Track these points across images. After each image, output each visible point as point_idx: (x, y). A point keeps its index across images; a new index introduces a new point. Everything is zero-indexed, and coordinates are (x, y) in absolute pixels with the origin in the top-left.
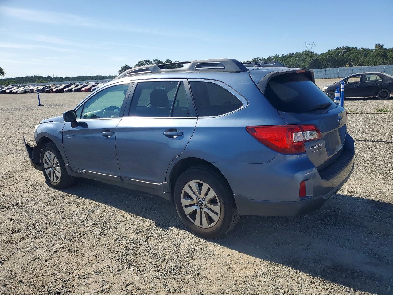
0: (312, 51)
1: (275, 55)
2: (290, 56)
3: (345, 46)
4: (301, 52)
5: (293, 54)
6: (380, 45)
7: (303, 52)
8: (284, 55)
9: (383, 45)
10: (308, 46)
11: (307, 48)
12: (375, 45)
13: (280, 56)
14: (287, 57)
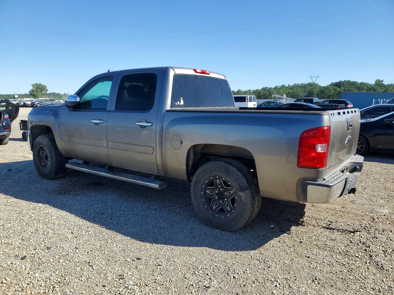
0: (316, 83)
1: (282, 85)
2: (296, 86)
3: (347, 80)
4: (306, 83)
5: (299, 84)
6: (379, 80)
7: (308, 84)
8: (291, 85)
9: (382, 81)
10: (313, 78)
11: (312, 80)
12: (375, 81)
13: (286, 86)
14: (292, 88)
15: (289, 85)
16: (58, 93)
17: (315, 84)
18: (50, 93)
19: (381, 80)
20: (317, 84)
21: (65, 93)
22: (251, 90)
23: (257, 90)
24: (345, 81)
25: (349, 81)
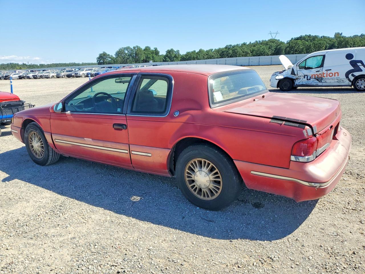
1: (243, 43)
2: (257, 43)
3: (308, 34)
4: (267, 40)
5: (260, 41)
6: (338, 33)
7: (269, 40)
8: (252, 42)
11: (272, 36)
12: (334, 34)
13: (247, 44)
14: (254, 45)
15: (250, 43)
16: (16, 64)
17: (276, 40)
18: (8, 64)
19: (341, 33)
20: (278, 40)
21: (23, 63)
22: (212, 50)
23: (220, 49)
24: (306, 35)
25: (310, 35)
